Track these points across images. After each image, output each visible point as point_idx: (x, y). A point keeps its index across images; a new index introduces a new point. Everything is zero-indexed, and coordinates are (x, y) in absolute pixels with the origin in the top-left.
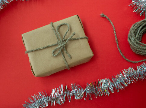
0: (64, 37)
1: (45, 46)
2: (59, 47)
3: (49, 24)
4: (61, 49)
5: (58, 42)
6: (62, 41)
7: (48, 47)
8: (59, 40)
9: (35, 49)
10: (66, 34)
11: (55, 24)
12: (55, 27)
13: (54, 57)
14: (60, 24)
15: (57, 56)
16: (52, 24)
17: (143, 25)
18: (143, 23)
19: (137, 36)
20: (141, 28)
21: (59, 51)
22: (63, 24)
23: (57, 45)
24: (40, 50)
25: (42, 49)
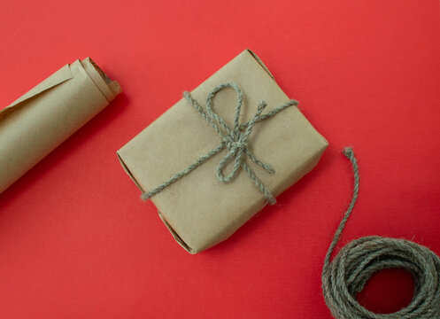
0: (237, 120)
1: (192, 164)
2: (232, 151)
3: (181, 98)
4: (239, 157)
5: (224, 140)
6: (235, 133)
7: (201, 162)
8: (224, 134)
9: (168, 180)
10: (239, 113)
11: (196, 93)
12: (199, 102)
13: (226, 183)
14: (212, 90)
15: (233, 179)
16: (190, 96)
17: (380, 252)
18: (379, 247)
19: (352, 278)
20: (370, 258)
21: (235, 164)
22: (219, 86)
23: (223, 148)
24: (181, 177)
25: (188, 173)
